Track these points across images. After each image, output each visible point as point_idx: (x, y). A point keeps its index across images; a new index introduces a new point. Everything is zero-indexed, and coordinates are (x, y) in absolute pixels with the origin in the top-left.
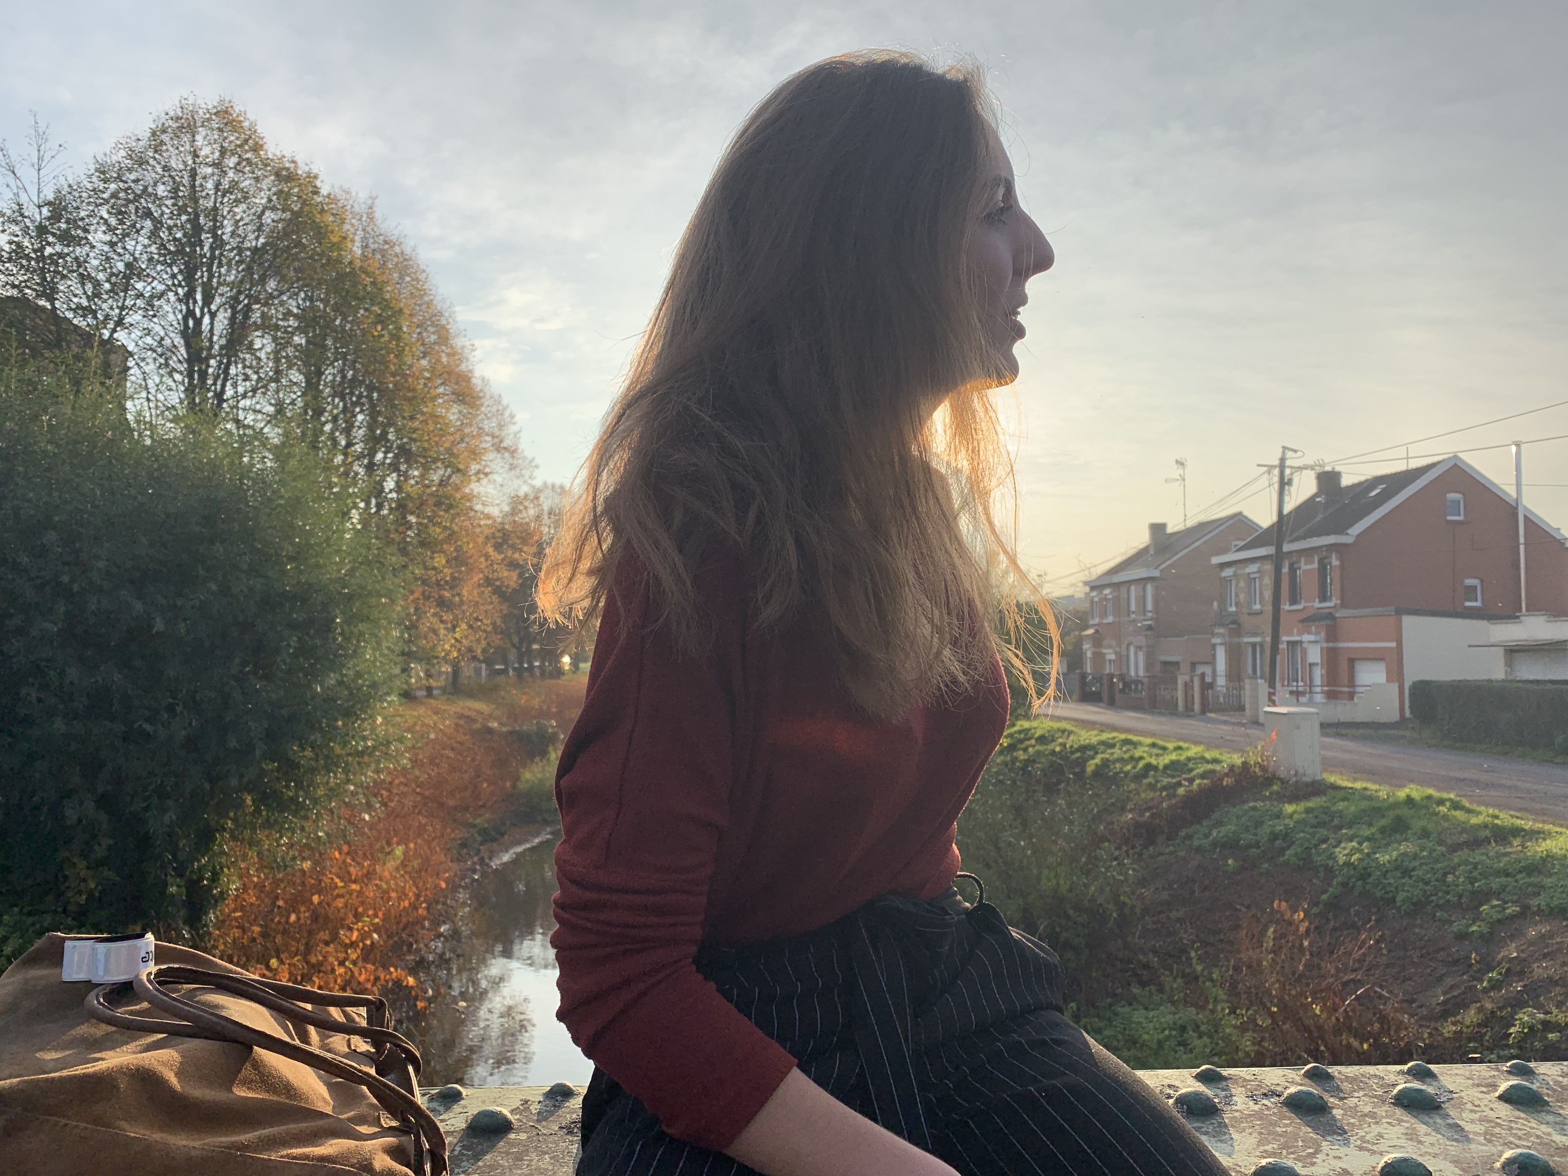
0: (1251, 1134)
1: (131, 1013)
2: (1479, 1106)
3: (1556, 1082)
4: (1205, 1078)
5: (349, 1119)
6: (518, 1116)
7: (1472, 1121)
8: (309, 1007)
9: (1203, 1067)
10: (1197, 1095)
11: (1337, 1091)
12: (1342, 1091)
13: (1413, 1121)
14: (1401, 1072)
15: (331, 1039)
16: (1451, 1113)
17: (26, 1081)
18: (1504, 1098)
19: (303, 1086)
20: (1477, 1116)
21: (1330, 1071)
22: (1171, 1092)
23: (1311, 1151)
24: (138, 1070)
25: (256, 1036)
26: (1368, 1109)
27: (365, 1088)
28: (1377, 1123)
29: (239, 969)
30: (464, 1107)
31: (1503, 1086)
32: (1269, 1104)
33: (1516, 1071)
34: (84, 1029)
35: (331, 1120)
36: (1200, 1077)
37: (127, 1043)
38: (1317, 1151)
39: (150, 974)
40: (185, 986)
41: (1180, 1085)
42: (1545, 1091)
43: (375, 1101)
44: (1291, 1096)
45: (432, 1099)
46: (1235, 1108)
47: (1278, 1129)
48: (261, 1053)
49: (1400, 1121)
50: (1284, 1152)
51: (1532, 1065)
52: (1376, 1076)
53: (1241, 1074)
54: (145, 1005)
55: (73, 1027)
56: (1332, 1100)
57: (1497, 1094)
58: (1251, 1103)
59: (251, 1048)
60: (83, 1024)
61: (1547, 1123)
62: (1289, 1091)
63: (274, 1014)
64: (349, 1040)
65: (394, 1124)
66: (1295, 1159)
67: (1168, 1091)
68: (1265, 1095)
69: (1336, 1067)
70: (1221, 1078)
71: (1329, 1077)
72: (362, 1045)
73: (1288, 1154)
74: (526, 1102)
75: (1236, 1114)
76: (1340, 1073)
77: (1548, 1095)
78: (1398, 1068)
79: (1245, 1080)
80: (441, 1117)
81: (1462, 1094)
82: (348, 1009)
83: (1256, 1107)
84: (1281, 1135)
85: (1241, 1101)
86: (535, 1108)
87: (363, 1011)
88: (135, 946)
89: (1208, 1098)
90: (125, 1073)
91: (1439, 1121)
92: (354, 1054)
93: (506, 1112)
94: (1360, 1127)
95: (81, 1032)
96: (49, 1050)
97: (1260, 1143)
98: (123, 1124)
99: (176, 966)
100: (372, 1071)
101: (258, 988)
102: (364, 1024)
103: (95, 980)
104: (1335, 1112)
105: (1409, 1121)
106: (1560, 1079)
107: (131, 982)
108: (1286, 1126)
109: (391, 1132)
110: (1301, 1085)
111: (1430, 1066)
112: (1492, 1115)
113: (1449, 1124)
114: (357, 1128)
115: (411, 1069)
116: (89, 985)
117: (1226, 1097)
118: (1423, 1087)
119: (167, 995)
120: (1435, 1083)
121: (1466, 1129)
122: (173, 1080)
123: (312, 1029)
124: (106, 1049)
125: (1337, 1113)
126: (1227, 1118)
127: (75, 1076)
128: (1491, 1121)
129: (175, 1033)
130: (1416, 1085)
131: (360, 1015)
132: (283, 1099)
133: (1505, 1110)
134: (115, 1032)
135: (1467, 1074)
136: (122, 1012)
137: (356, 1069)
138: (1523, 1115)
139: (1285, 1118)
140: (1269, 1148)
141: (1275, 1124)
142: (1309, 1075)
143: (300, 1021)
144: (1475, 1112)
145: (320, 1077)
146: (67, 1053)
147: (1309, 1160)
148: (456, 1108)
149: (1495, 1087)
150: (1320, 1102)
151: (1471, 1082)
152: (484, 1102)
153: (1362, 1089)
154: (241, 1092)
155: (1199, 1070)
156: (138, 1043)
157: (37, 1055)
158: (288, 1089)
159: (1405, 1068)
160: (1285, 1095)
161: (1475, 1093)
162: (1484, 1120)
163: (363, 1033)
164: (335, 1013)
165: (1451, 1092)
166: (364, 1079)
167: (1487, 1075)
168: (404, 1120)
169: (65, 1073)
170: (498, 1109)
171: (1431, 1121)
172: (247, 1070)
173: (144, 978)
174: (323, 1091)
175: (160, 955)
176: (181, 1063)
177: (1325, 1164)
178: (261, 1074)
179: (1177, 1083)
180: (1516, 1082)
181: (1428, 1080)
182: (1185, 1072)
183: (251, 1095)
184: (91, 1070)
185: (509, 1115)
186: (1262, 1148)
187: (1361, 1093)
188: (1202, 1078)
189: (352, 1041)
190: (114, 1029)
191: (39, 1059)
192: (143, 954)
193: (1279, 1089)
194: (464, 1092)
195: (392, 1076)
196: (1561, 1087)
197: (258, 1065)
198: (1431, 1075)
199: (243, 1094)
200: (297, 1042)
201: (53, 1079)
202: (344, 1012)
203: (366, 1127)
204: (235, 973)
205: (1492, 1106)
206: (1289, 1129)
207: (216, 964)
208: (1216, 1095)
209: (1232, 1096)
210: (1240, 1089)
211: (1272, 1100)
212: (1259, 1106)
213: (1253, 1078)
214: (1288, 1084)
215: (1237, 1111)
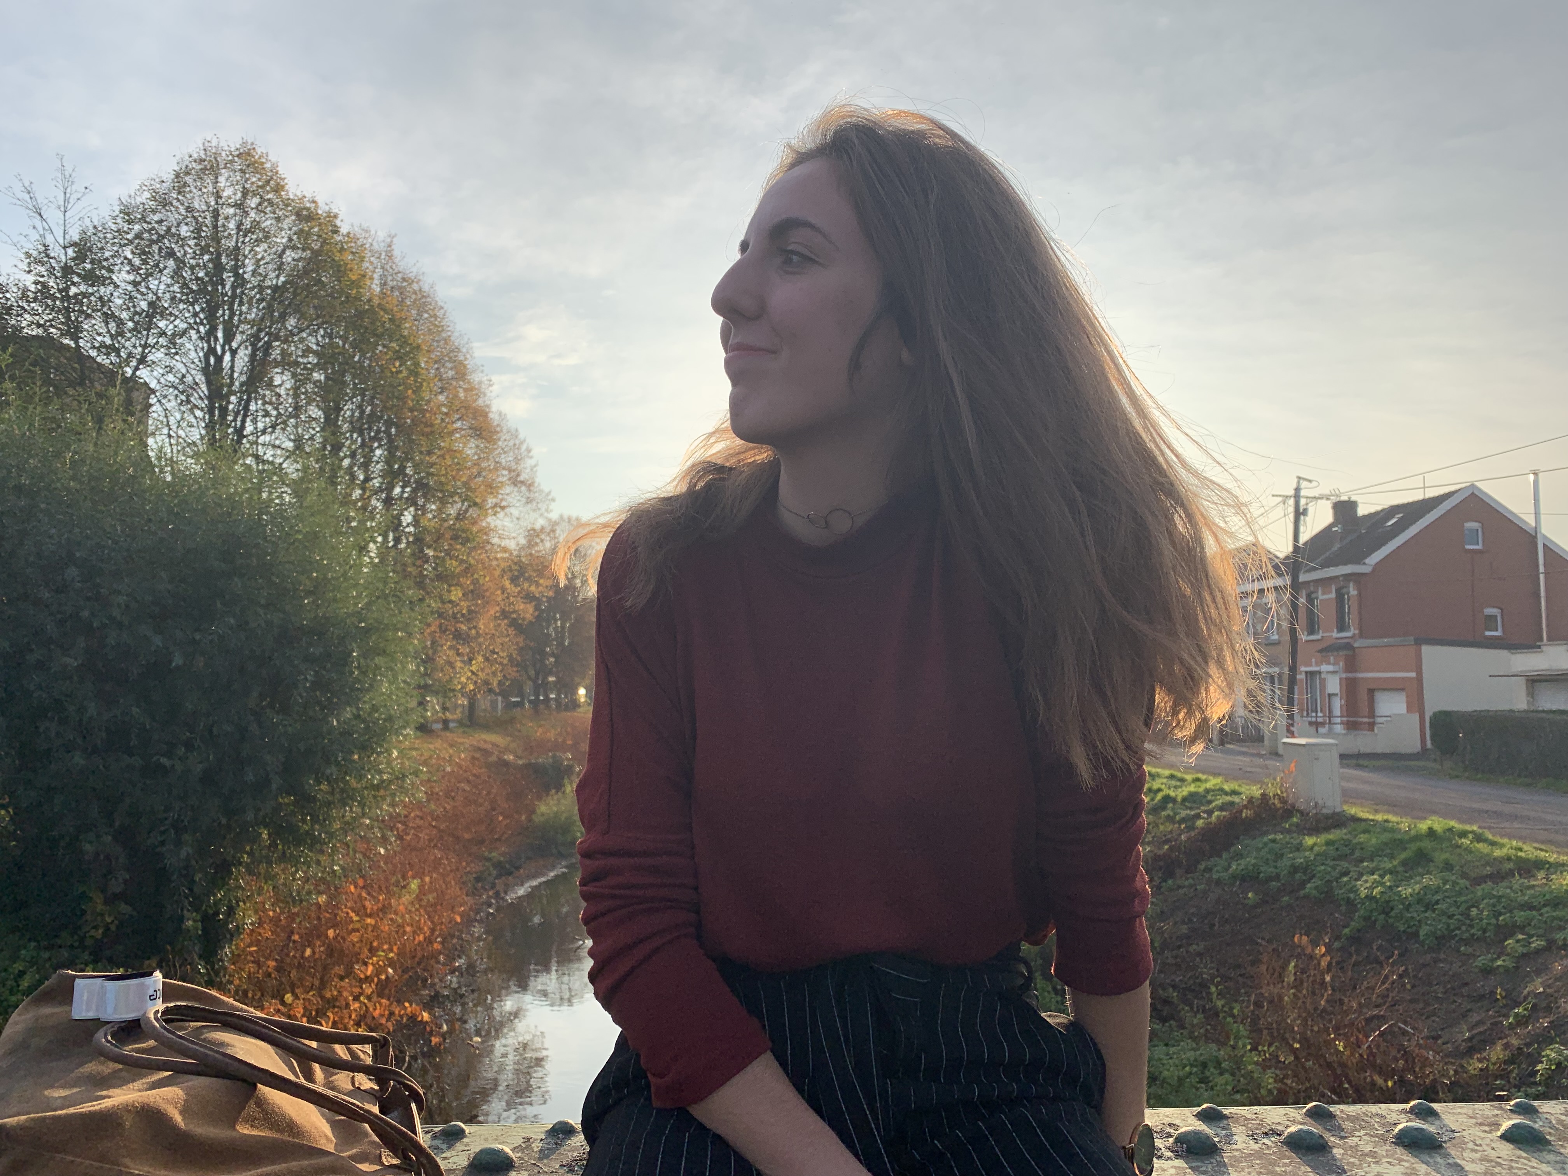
1: (138, 1051)
2: (1481, 1145)
3: (1560, 1122)
4: (1206, 1117)
5: (350, 1157)
6: (520, 1154)
7: (1473, 1161)
8: (314, 1044)
9: (1205, 1106)
10: (1196, 1133)
11: (1338, 1130)
12: (1343, 1130)
13: (1413, 1160)
14: (1404, 1111)
15: (335, 1077)
16: (1453, 1153)
17: (33, 1119)
18: (1505, 1137)
19: (305, 1124)
20: (1478, 1155)
21: (1331, 1109)
22: (1172, 1131)
24: (143, 1108)
25: (260, 1074)
26: (1368, 1148)
27: (367, 1125)
28: (1377, 1163)
29: (245, 1007)
30: (467, 1145)
31: (1506, 1125)
32: (1270, 1143)
33: (1520, 1110)
34: (92, 1067)
35: (330, 1158)
36: (1201, 1116)
37: (133, 1081)
39: (157, 1012)
40: (192, 1024)
41: (1181, 1125)
42: (1548, 1130)
43: (377, 1139)
44: (1291, 1135)
45: (435, 1137)
46: (1235, 1147)
47: (1278, 1169)
48: (264, 1090)
49: (1400, 1160)
51: (1536, 1103)
52: (1378, 1115)
53: (1243, 1113)
54: (152, 1043)
55: (81, 1064)
56: (1332, 1139)
57: (1499, 1133)
58: (1252, 1142)
59: (255, 1087)
60: (91, 1062)
61: (1548, 1162)
62: (1289, 1130)
63: (280, 1052)
64: (353, 1078)
65: (395, 1161)
67: (1169, 1130)
68: (1266, 1134)
69: (1338, 1106)
70: (1222, 1117)
71: (1331, 1116)
72: (366, 1083)
74: (529, 1139)
75: (1236, 1153)
76: (1342, 1111)
77: (1550, 1133)
78: (1401, 1106)
79: (1246, 1119)
80: (444, 1155)
81: (1464, 1133)
82: (354, 1047)
83: (1256, 1147)
85: (1241, 1140)
86: (536, 1146)
87: (368, 1048)
88: (143, 984)
89: (1208, 1138)
90: (129, 1111)
91: (1439, 1160)
92: (357, 1091)
93: (507, 1150)
94: (1360, 1167)
95: (89, 1070)
96: (57, 1087)
98: (127, 1161)
99: (183, 1004)
100: (376, 1110)
101: (264, 1027)
102: (369, 1061)
103: (104, 1017)
104: (1335, 1151)
105: (1409, 1160)
106: (1563, 1117)
107: (139, 1020)
108: (1285, 1165)
109: (391, 1170)
110: (1302, 1124)
111: (1432, 1105)
112: (1493, 1154)
113: (1449, 1164)
114: (358, 1166)
115: (413, 1106)
116: (97, 1023)
117: (1227, 1136)
118: (1424, 1127)
119: (173, 1033)
120: (1437, 1123)
121: (1467, 1168)
122: (178, 1118)
123: (316, 1067)
124: (114, 1087)
125: (1337, 1152)
126: (1226, 1157)
127: (81, 1114)
128: (1492, 1161)
129: (180, 1070)
130: (1417, 1124)
131: (366, 1053)
132: (286, 1137)
133: (1506, 1150)
134: (121, 1070)
135: (1470, 1112)
136: (129, 1050)
137: (358, 1107)
138: (1524, 1155)
139: (1285, 1157)
141: (1274, 1164)
142: (1311, 1114)
143: (305, 1058)
144: (1476, 1151)
145: (323, 1115)
146: (75, 1090)
148: (459, 1146)
149: (1498, 1125)
150: (1321, 1141)
151: (1474, 1121)
152: (486, 1140)
153: (1363, 1128)
154: (244, 1130)
155: (1200, 1109)
156: (144, 1081)
157: (46, 1093)
158: (291, 1127)
159: (1408, 1106)
160: (1286, 1134)
161: (1477, 1132)
162: (1485, 1159)
163: (366, 1070)
164: (341, 1051)
165: (1453, 1131)
166: (367, 1117)
167: (1490, 1114)
168: (405, 1158)
169: (72, 1110)
170: (500, 1147)
171: (1431, 1161)
172: (251, 1108)
173: (151, 1016)
174: (326, 1129)
175: (168, 993)
176: (186, 1101)
178: (265, 1112)
179: (1177, 1122)
180: (1518, 1121)
181: (1429, 1119)
182: (1187, 1111)
183: (255, 1132)
184: (97, 1108)
185: (510, 1153)
187: (1362, 1133)
188: (1203, 1116)
189: (356, 1079)
190: (121, 1066)
191: (48, 1098)
192: (151, 992)
193: (1280, 1128)
194: (467, 1129)
195: (396, 1113)
196: (1563, 1126)
197: (261, 1103)
198: (1433, 1114)
199: (246, 1132)
200: (303, 1081)
201: (59, 1117)
202: (349, 1050)
203: (367, 1165)
204: (241, 1010)
205: (1493, 1145)
206: (1288, 1169)
207: (223, 1002)
208: (1217, 1135)
209: (1232, 1135)
210: (1240, 1128)
211: (1273, 1139)
212: (1260, 1145)
213: (1254, 1116)
214: (1289, 1123)
215: (1237, 1150)
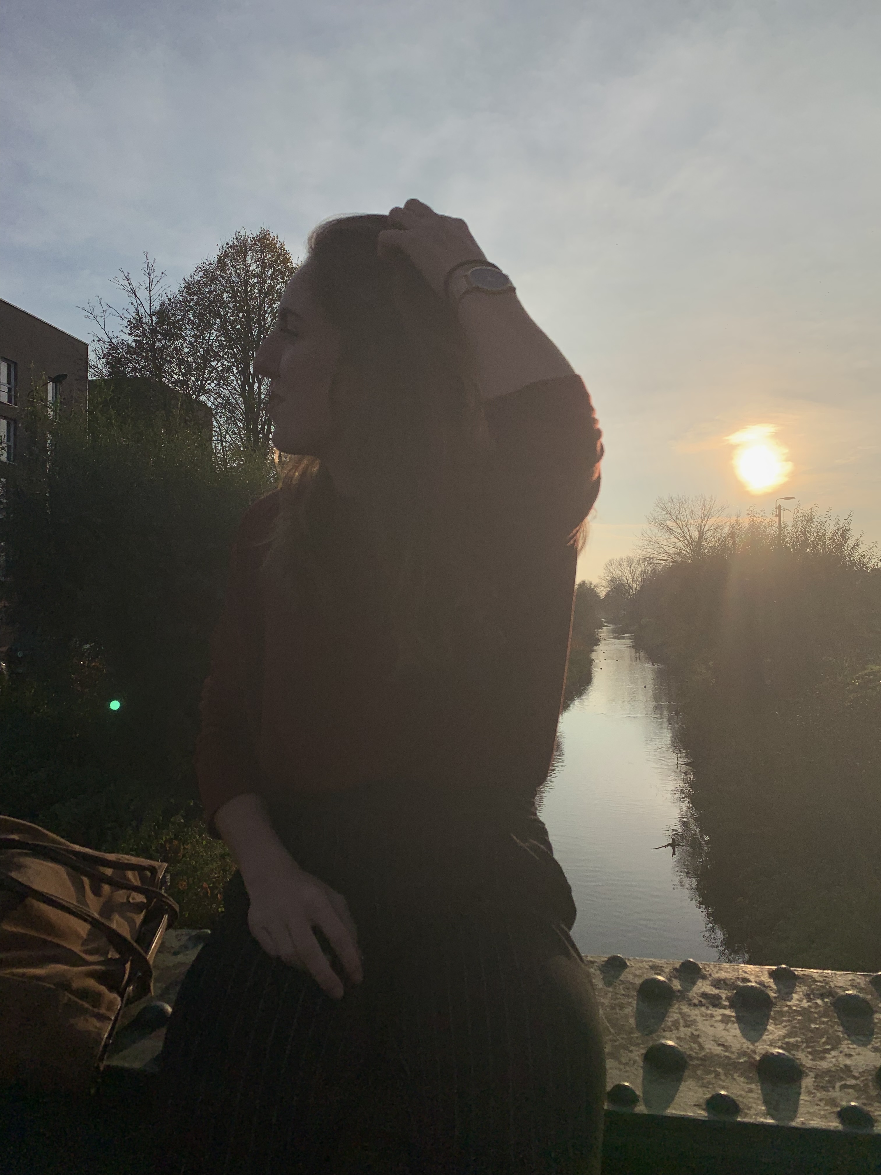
0: (785, 1027)
4: (777, 975)
8: (110, 871)
9: (781, 966)
15: (116, 894)
22: (741, 984)
23: (828, 1047)
29: (66, 842)
32: (820, 1003)
36: (774, 974)
38: (832, 1049)
40: (11, 851)
41: (753, 980)
45: (189, 939)
46: (788, 1003)
48: (32, 901)
50: (804, 1045)
53: (815, 976)
58: (805, 1001)
59: (26, 899)
62: (844, 993)
63: (72, 873)
64: (130, 894)
66: (809, 1053)
67: (739, 983)
68: (823, 995)
70: (793, 977)
72: (140, 898)
73: (807, 1047)
75: (784, 1009)
79: (814, 980)
83: (805, 1004)
84: (811, 1031)
85: (797, 998)
97: (788, 1035)
104: (875, 1014)
108: (823, 1023)
109: (107, 962)
110: (861, 990)
114: (85, 957)
115: (166, 917)
117: (786, 994)
123: (106, 887)
126: (774, 1011)
139: (826, 1016)
140: (792, 1040)
141: (814, 1021)
147: (821, 1055)
154: (7, 927)
155: (776, 968)
160: (836, 997)
164: (131, 875)
172: (18, 913)
177: (834, 1060)
178: (28, 915)
179: (752, 978)
183: (15, 929)
186: (787, 1040)
189: (132, 896)
197: (28, 910)
199: (9, 929)
202: (140, 875)
203: (93, 957)
206: (823, 1026)
208: (779, 991)
209: (792, 993)
210: (803, 988)
211: (826, 1000)
212: (810, 1004)
213: (822, 980)
214: (849, 987)
215: (787, 1006)
